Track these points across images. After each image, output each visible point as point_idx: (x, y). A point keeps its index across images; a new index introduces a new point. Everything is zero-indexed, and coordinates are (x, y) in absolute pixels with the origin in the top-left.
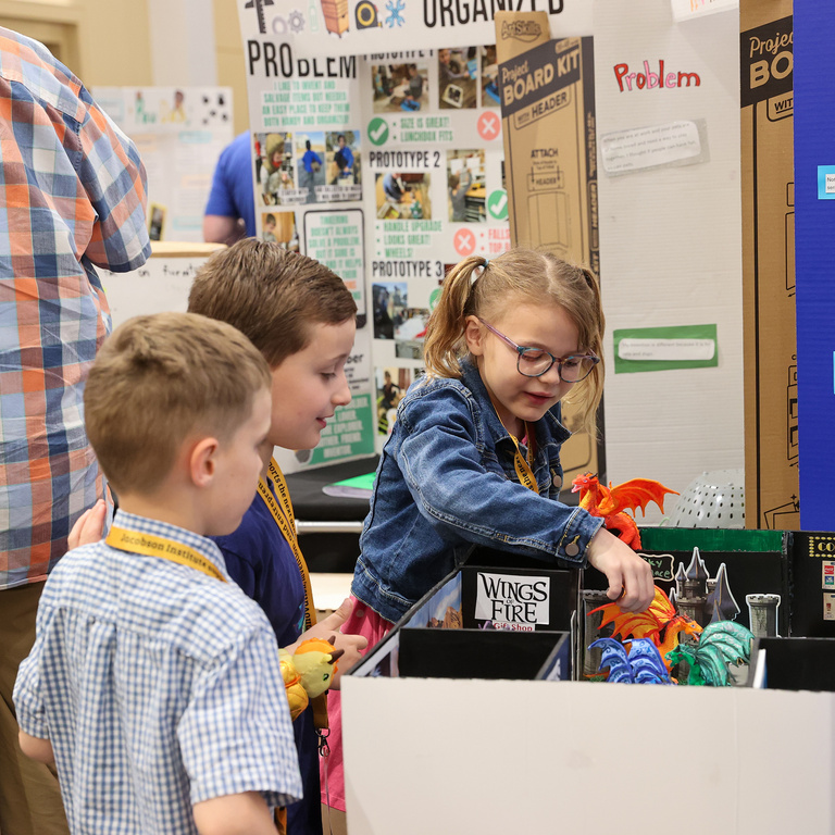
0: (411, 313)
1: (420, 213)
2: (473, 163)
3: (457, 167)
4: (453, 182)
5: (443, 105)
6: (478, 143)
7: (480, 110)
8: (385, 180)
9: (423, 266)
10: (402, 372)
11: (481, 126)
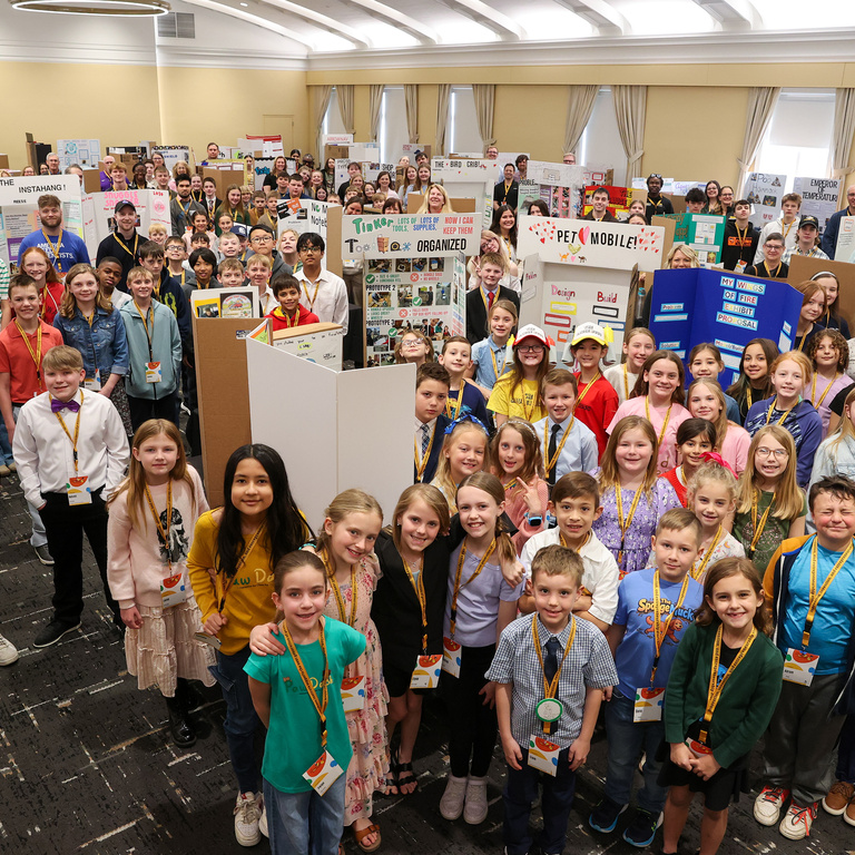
0: (381, 337)
1: (386, 305)
2: (408, 289)
3: (402, 290)
4: (400, 295)
5: (397, 271)
6: (411, 283)
7: (412, 272)
8: (373, 294)
9: (388, 321)
10: (376, 356)
11: (411, 277)
